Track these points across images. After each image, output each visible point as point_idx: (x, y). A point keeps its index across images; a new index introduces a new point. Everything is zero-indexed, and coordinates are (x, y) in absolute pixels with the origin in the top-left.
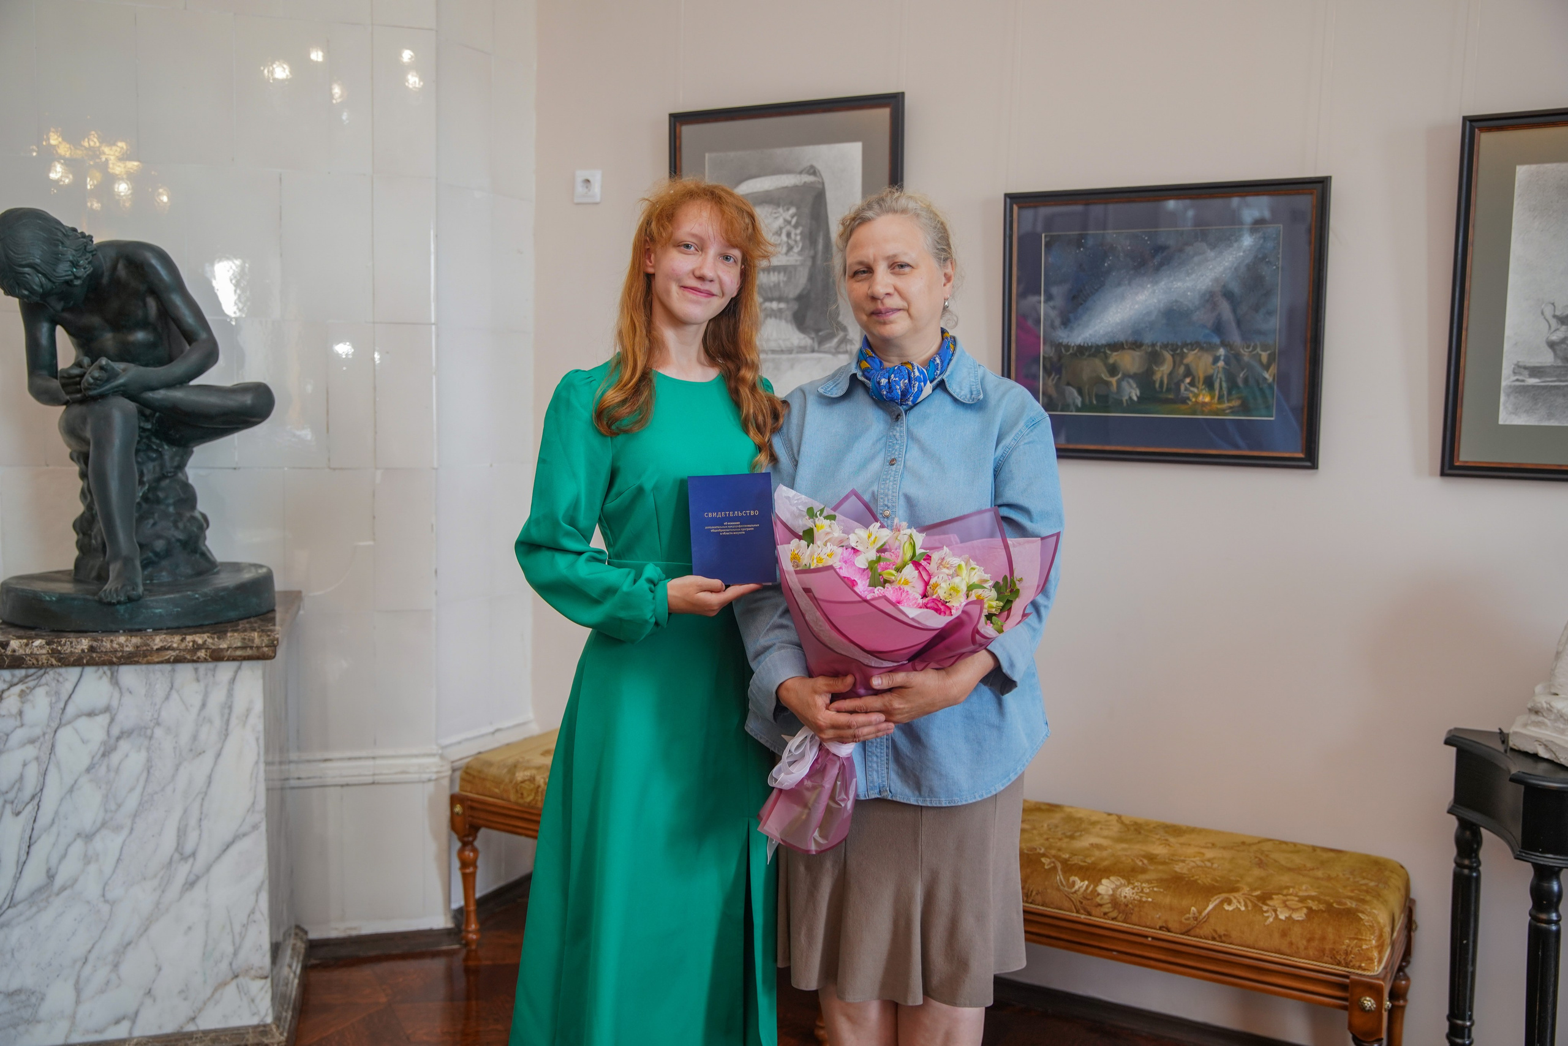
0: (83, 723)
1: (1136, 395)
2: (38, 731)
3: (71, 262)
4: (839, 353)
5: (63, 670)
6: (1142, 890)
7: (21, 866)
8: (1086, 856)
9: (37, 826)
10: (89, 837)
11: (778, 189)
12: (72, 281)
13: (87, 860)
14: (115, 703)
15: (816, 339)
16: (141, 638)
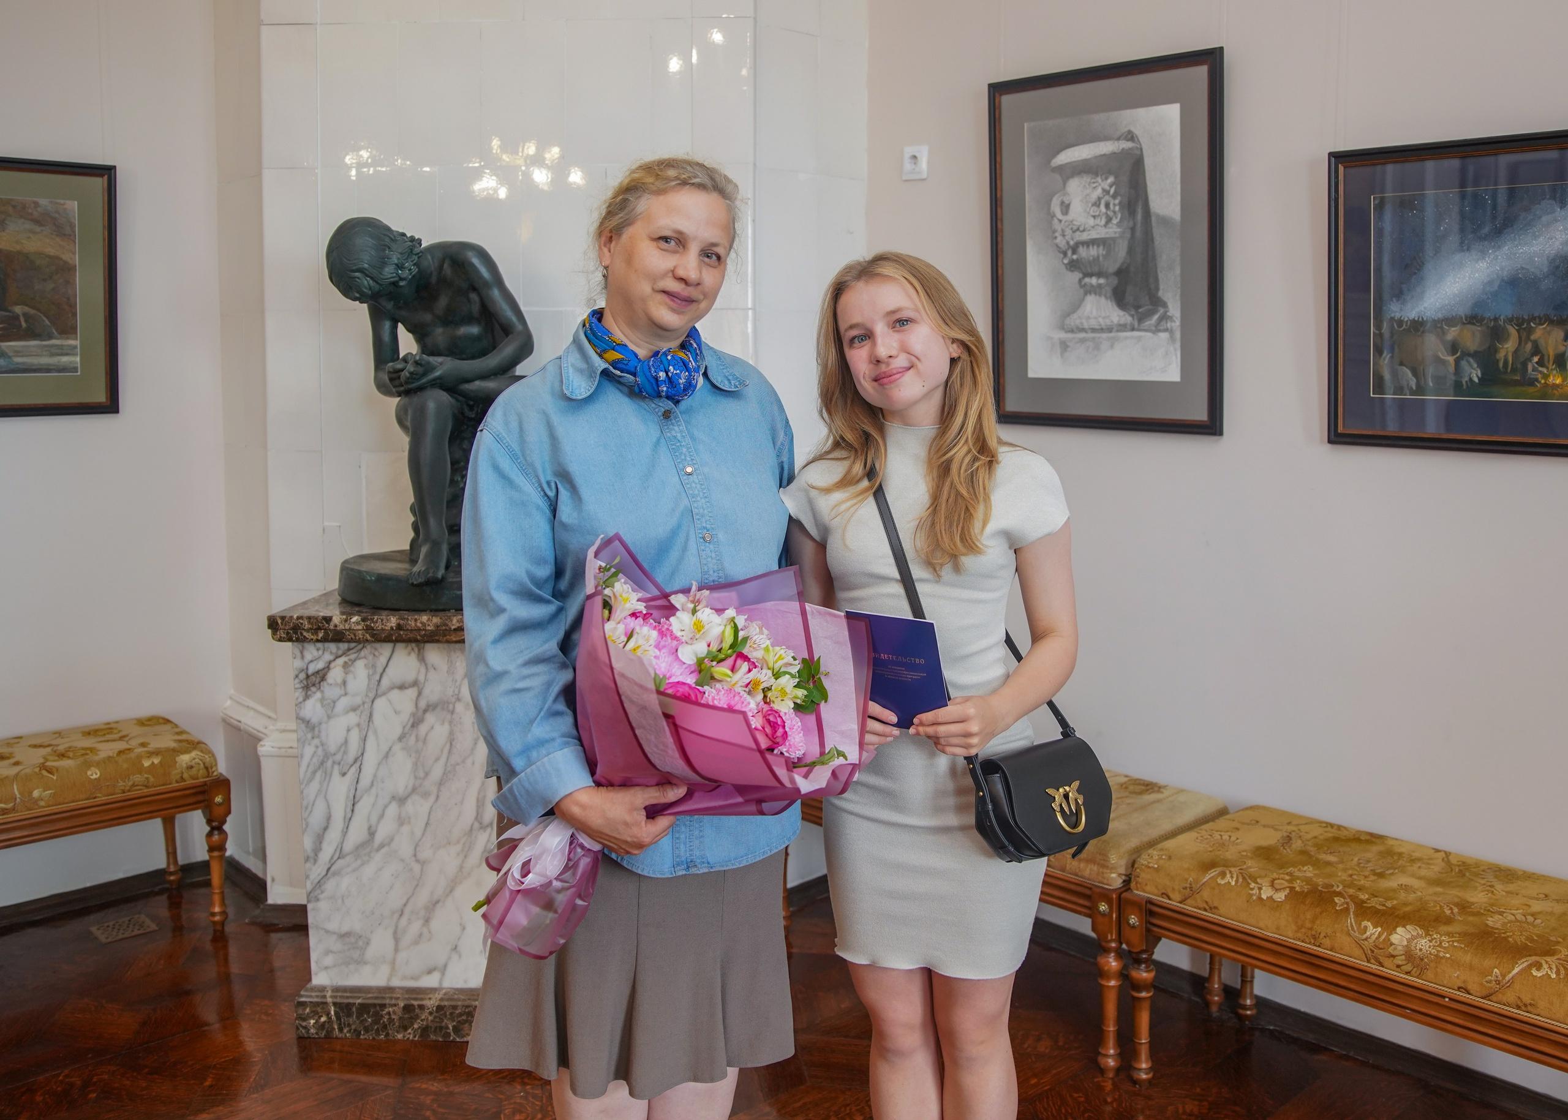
0: (395, 694)
1: (1478, 376)
2: (358, 700)
3: (396, 265)
4: (1160, 331)
5: (377, 645)
6: (1441, 943)
7: (348, 821)
8: (1387, 899)
9: (359, 786)
10: (402, 801)
11: (1096, 157)
12: (397, 282)
13: (401, 821)
14: (421, 678)
15: (1135, 317)
16: (441, 618)
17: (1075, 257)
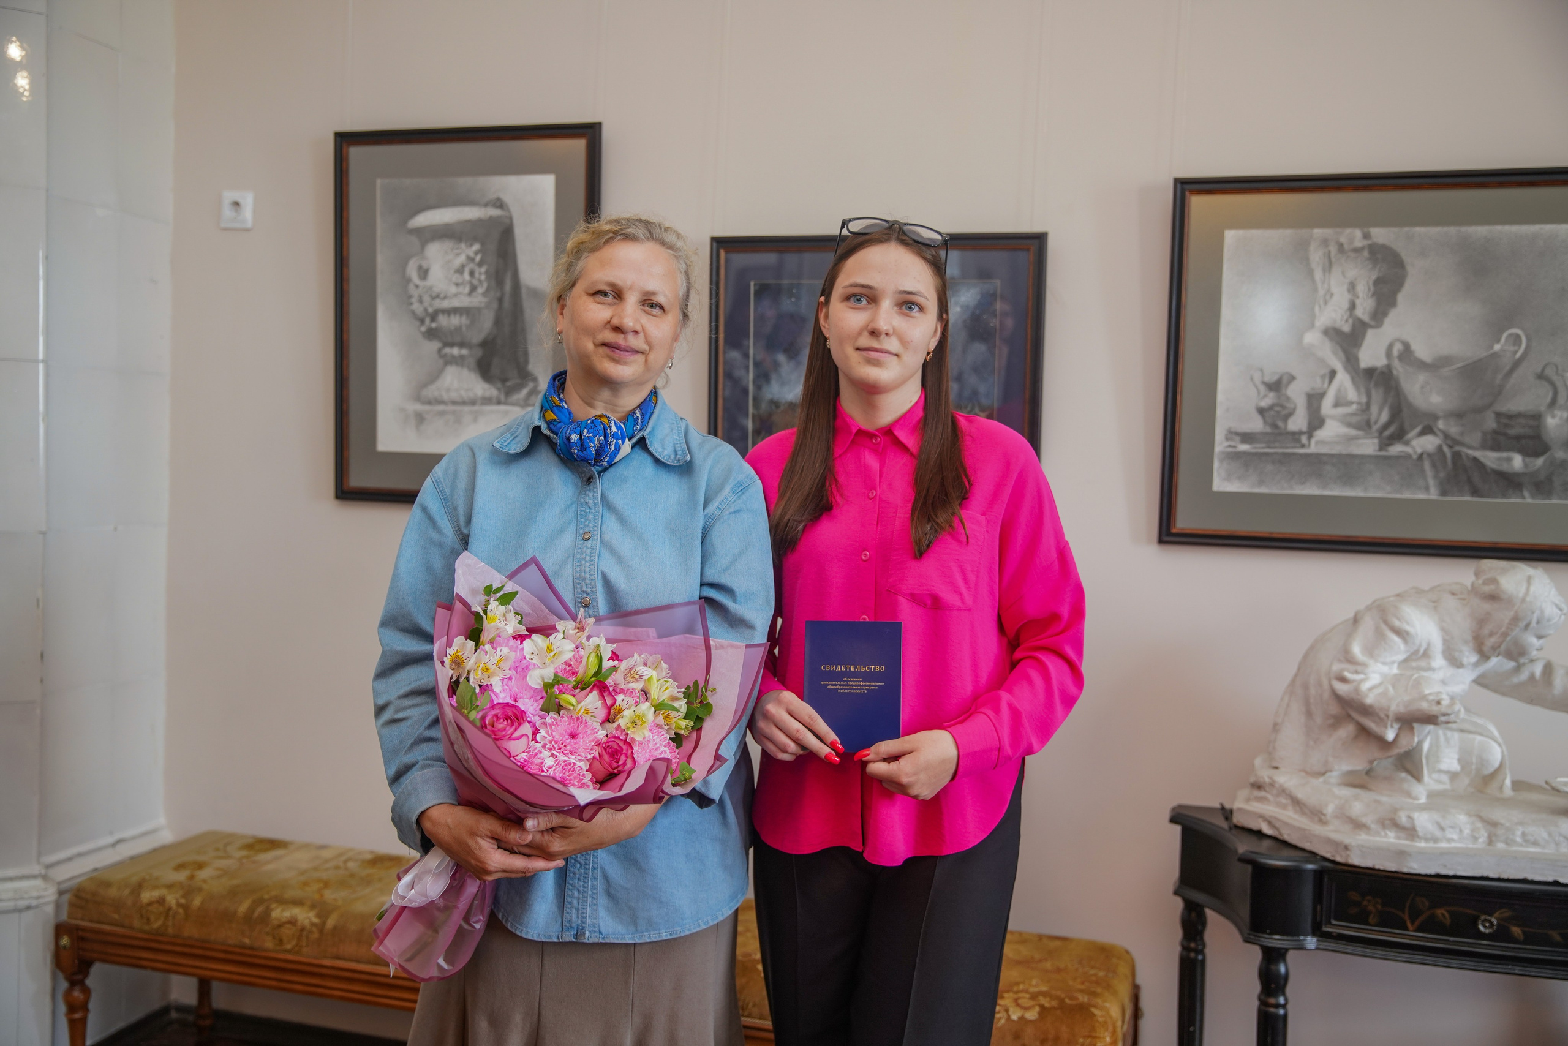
11: (460, 223)
17: (434, 325)
